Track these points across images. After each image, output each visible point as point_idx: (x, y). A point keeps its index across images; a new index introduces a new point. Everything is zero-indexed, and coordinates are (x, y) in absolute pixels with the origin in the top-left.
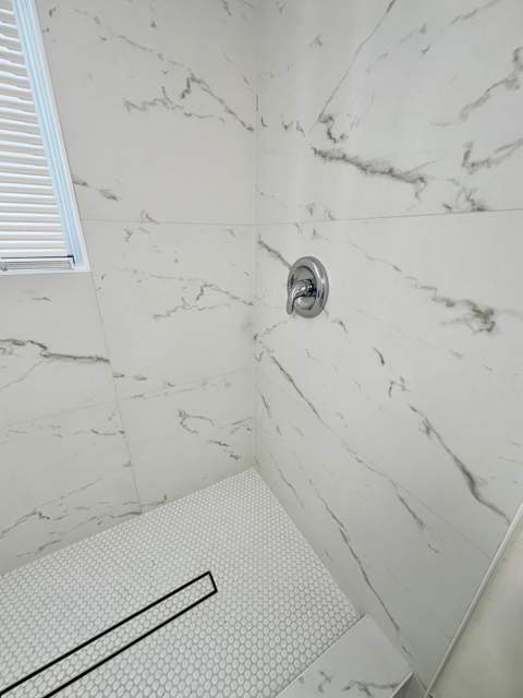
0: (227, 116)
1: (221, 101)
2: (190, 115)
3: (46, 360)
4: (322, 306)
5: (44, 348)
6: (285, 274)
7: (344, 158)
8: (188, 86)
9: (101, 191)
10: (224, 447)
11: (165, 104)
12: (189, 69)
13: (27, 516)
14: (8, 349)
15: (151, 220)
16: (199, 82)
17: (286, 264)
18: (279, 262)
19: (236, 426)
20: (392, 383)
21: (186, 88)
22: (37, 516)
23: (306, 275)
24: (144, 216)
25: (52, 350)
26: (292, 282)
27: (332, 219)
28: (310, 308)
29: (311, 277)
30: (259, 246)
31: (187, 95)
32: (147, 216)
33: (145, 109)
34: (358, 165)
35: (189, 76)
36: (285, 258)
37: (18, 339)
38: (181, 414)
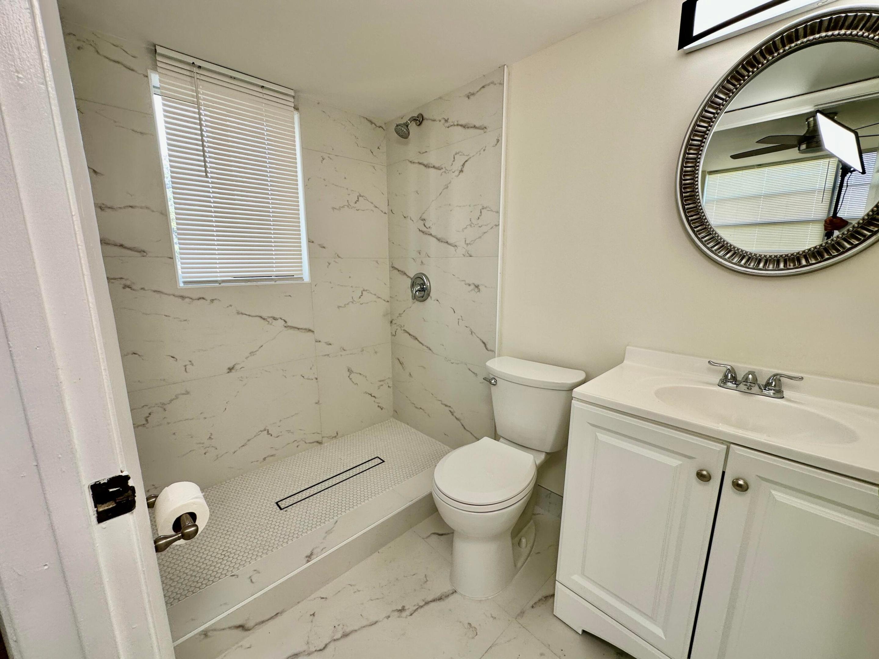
0: (374, 209)
1: (372, 203)
2: (359, 210)
3: (286, 329)
4: (429, 295)
5: (286, 322)
6: (409, 282)
7: (431, 234)
8: (358, 198)
9: (319, 245)
10: (374, 398)
11: (348, 206)
12: (359, 192)
13: (261, 431)
14: (271, 322)
15: (339, 257)
16: (362, 197)
17: (408, 277)
18: (405, 277)
19: (382, 383)
20: (459, 319)
21: (357, 199)
22: (266, 432)
23: (419, 281)
24: (336, 255)
25: (289, 324)
26: (413, 286)
27: (429, 257)
28: (423, 297)
29: (422, 282)
30: (392, 269)
31: (357, 202)
32: (338, 256)
33: (340, 209)
34: (437, 238)
35: (358, 195)
36: (408, 274)
37: (276, 316)
38: (348, 371)
